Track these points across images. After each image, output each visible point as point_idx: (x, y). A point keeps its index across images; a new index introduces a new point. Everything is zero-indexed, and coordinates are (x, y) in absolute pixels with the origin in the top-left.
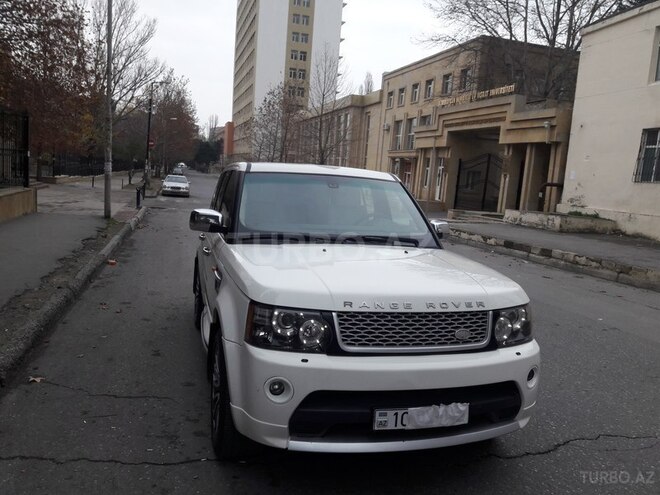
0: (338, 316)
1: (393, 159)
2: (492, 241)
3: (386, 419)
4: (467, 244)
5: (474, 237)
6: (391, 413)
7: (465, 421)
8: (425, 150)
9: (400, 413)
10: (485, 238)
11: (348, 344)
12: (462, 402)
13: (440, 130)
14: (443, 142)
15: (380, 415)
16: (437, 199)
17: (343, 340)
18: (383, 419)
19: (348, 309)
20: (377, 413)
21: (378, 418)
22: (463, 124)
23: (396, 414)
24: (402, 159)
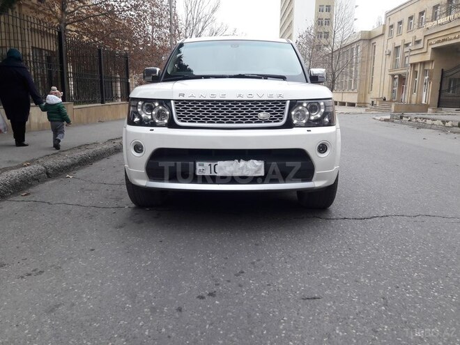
0: (176, 103)
1: (393, 76)
2: (449, 124)
3: (203, 168)
4: (430, 128)
5: (435, 122)
6: (206, 164)
7: (262, 173)
8: (414, 65)
9: (213, 164)
10: (444, 122)
11: (182, 121)
12: (258, 160)
13: (425, 47)
14: (428, 57)
15: (200, 165)
16: (423, 102)
17: (178, 119)
18: (201, 168)
19: (181, 98)
20: (197, 163)
21: (198, 168)
22: (444, 40)
23: (210, 165)
24: (400, 75)
